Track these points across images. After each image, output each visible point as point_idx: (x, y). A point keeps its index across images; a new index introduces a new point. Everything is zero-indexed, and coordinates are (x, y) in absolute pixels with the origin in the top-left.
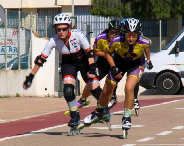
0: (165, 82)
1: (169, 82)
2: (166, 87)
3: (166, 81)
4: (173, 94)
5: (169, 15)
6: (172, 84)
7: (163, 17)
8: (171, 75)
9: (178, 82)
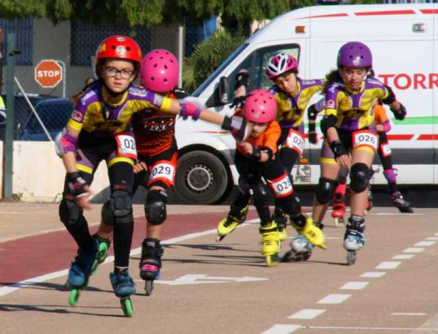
0: (193, 174)
1: (202, 174)
2: (194, 186)
3: (194, 171)
4: (210, 201)
5: (159, 17)
6: (210, 178)
7: (146, 21)
8: (205, 157)
9: (224, 173)
